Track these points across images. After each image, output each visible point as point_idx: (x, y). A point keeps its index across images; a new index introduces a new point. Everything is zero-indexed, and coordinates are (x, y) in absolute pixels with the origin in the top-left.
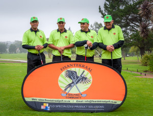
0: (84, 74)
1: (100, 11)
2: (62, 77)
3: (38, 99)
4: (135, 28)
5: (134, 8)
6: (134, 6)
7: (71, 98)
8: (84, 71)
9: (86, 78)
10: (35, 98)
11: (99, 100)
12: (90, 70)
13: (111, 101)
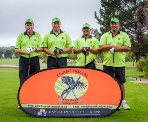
0: (80, 79)
1: (96, 17)
2: (59, 82)
3: (34, 105)
4: (131, 33)
5: (129, 14)
6: (129, 12)
7: (67, 103)
8: (80, 77)
9: (82, 84)
10: (31, 104)
11: (95, 105)
12: (86, 75)
13: (108, 106)
